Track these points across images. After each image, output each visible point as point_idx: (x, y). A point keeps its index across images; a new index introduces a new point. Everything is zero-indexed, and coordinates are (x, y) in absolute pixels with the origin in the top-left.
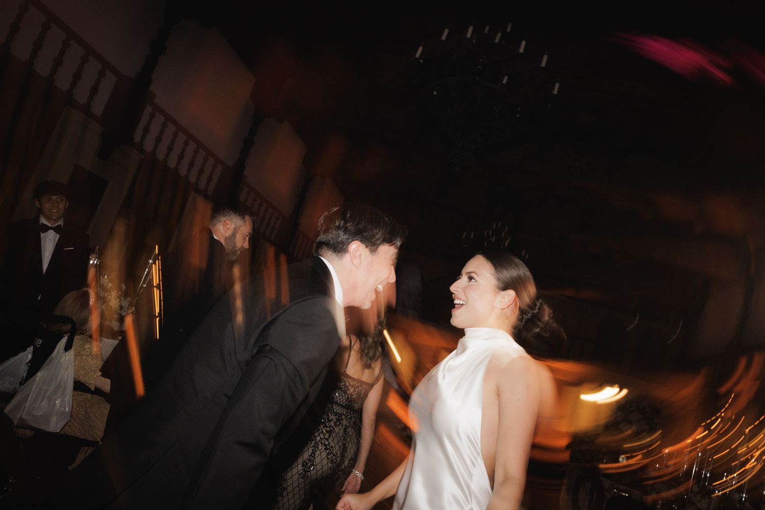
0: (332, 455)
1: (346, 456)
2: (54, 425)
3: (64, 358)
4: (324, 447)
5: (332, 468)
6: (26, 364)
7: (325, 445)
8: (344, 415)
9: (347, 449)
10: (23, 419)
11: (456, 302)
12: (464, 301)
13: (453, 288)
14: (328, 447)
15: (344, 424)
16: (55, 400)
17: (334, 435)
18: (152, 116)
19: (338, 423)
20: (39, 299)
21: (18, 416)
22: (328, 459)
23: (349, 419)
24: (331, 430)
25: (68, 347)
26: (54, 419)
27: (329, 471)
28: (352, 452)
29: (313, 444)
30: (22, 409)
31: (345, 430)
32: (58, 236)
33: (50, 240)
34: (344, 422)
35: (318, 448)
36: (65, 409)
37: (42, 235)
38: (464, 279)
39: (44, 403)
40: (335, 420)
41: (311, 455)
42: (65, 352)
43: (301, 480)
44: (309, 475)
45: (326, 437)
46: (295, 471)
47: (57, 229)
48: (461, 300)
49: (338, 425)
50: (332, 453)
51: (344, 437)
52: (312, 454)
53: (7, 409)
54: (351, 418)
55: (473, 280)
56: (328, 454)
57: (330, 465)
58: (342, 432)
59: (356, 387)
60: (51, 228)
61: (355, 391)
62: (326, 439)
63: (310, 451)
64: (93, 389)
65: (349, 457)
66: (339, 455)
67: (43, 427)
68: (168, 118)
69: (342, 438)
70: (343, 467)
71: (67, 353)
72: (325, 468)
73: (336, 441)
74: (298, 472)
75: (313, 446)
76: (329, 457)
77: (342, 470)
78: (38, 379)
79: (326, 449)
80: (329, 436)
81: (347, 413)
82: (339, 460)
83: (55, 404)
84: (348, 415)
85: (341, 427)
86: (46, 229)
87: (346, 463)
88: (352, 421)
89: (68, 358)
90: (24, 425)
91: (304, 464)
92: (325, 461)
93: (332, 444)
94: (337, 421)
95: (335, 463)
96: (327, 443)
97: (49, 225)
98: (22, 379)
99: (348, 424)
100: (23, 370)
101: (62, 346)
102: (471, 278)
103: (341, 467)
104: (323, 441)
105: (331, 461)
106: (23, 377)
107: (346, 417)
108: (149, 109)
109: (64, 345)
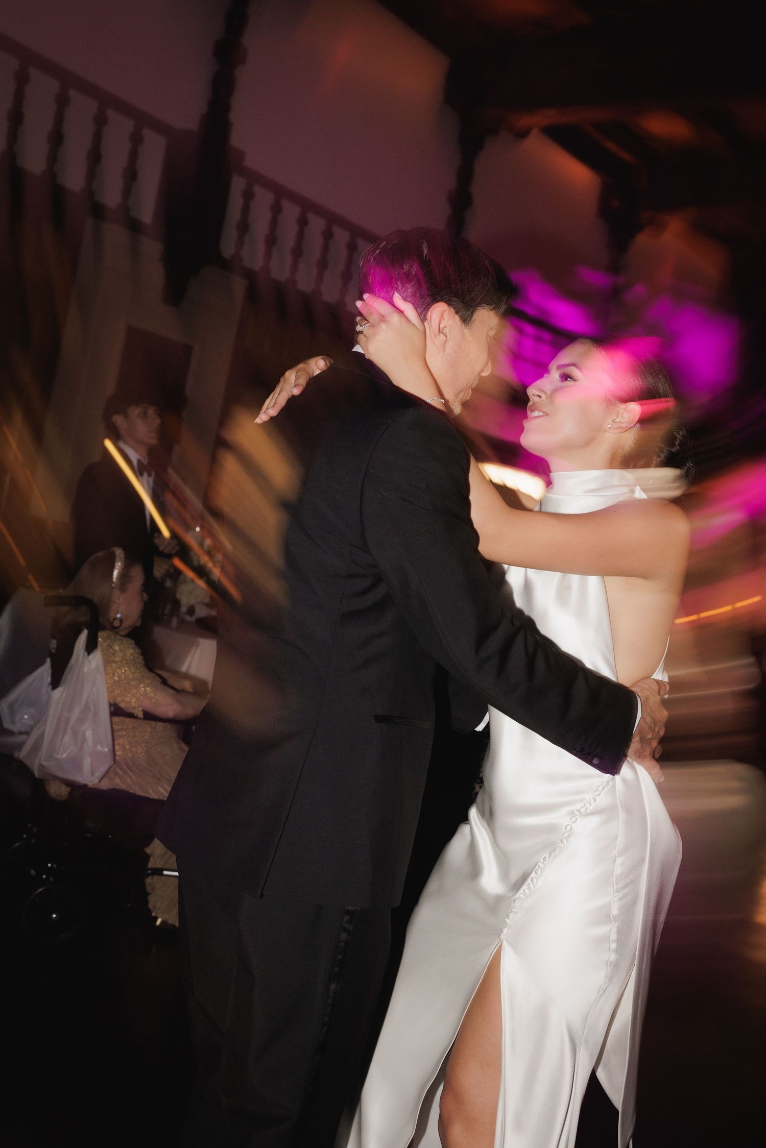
2: (89, 774)
3: (88, 663)
10: (43, 766)
16: (84, 732)
18: (248, 196)
25: (91, 647)
30: (40, 752)
36: (102, 747)
38: (554, 377)
39: (67, 738)
42: (89, 654)
55: (569, 379)
64: (141, 715)
68: (281, 193)
71: (91, 656)
83: (84, 739)
89: (93, 665)
101: (81, 645)
102: (565, 377)
108: (238, 184)
109: (85, 641)
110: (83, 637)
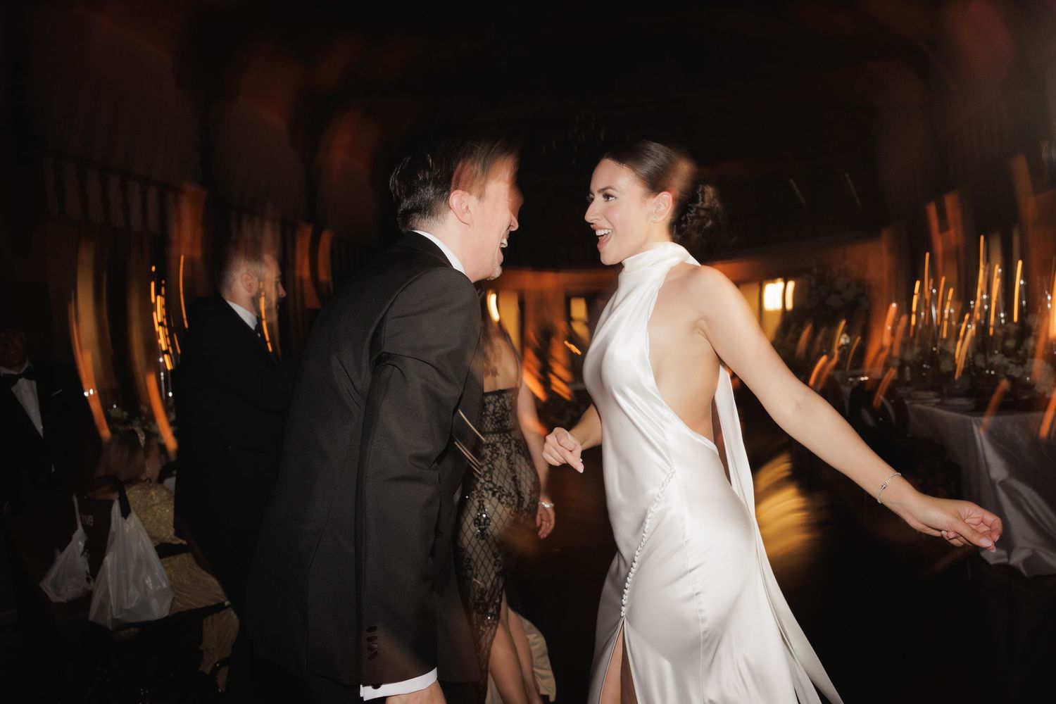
0: (504, 497)
1: (523, 490)
2: (159, 610)
3: (128, 526)
4: (490, 492)
5: (512, 513)
6: (82, 555)
7: (491, 489)
8: (497, 442)
9: (519, 482)
10: (115, 619)
11: (599, 233)
12: (608, 229)
13: (589, 217)
14: (495, 490)
15: (503, 453)
16: (144, 580)
17: (496, 472)
19: (495, 455)
20: (53, 470)
21: (109, 618)
22: (502, 503)
23: (508, 443)
24: (490, 469)
25: (126, 512)
26: (154, 603)
27: (511, 517)
28: (529, 483)
29: (476, 495)
30: (109, 609)
31: (508, 458)
32: (34, 383)
33: (26, 391)
34: (503, 450)
35: (484, 496)
36: (161, 585)
37: (14, 389)
38: (598, 200)
39: (131, 590)
40: (489, 454)
41: (480, 508)
42: (126, 519)
43: (482, 542)
44: (489, 532)
45: (487, 479)
46: (469, 534)
47: (28, 375)
48: (604, 229)
49: (497, 458)
50: (503, 495)
51: (511, 469)
52: (479, 506)
53: (92, 615)
54: (509, 442)
55: (611, 198)
56: (499, 499)
57: (508, 510)
58: (505, 464)
59: (495, 402)
60: (19, 376)
61: (495, 407)
62: (489, 482)
63: (477, 504)
65: (528, 491)
66: (513, 493)
67: (146, 617)
69: (509, 471)
70: (525, 506)
71: (128, 519)
72: (504, 515)
73: (501, 478)
74: (473, 534)
75: (477, 497)
76: (503, 500)
77: (526, 509)
78: (109, 564)
79: (494, 494)
80: (491, 477)
81: (500, 437)
82: (516, 499)
83: (146, 586)
84: (504, 440)
85: (500, 459)
86: (13, 380)
87: (527, 498)
88: (513, 445)
89: (132, 525)
90: (121, 625)
91: (477, 521)
92: (500, 508)
93: (498, 484)
94: (493, 453)
95: (514, 504)
96: (491, 486)
97: (15, 373)
98: (87, 574)
99: (509, 451)
100: (83, 565)
101: (117, 514)
102: (607, 196)
103: (522, 507)
104: (486, 486)
105: (507, 504)
106: (87, 571)
107: (502, 443)
109: (120, 511)
110: (116, 508)
